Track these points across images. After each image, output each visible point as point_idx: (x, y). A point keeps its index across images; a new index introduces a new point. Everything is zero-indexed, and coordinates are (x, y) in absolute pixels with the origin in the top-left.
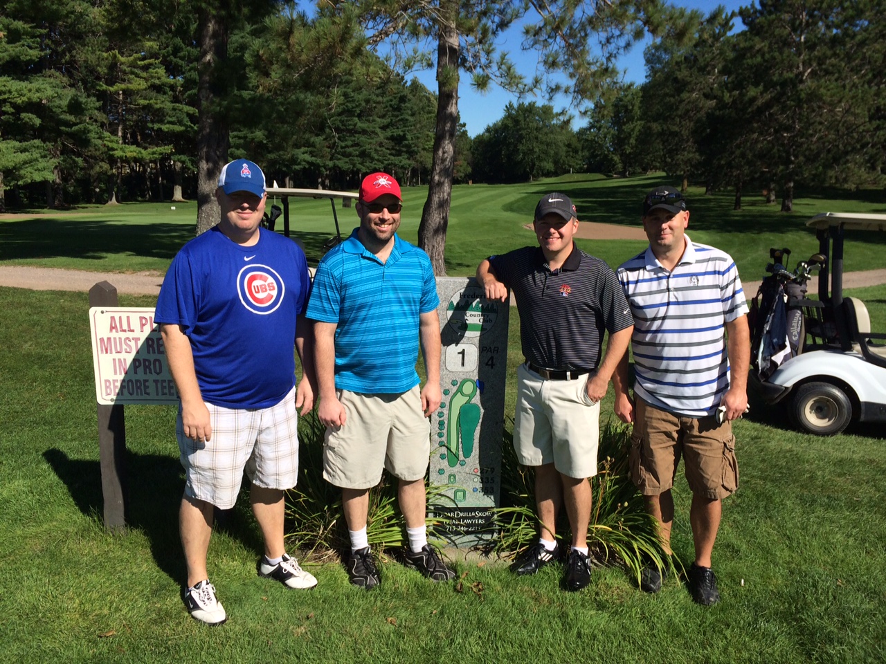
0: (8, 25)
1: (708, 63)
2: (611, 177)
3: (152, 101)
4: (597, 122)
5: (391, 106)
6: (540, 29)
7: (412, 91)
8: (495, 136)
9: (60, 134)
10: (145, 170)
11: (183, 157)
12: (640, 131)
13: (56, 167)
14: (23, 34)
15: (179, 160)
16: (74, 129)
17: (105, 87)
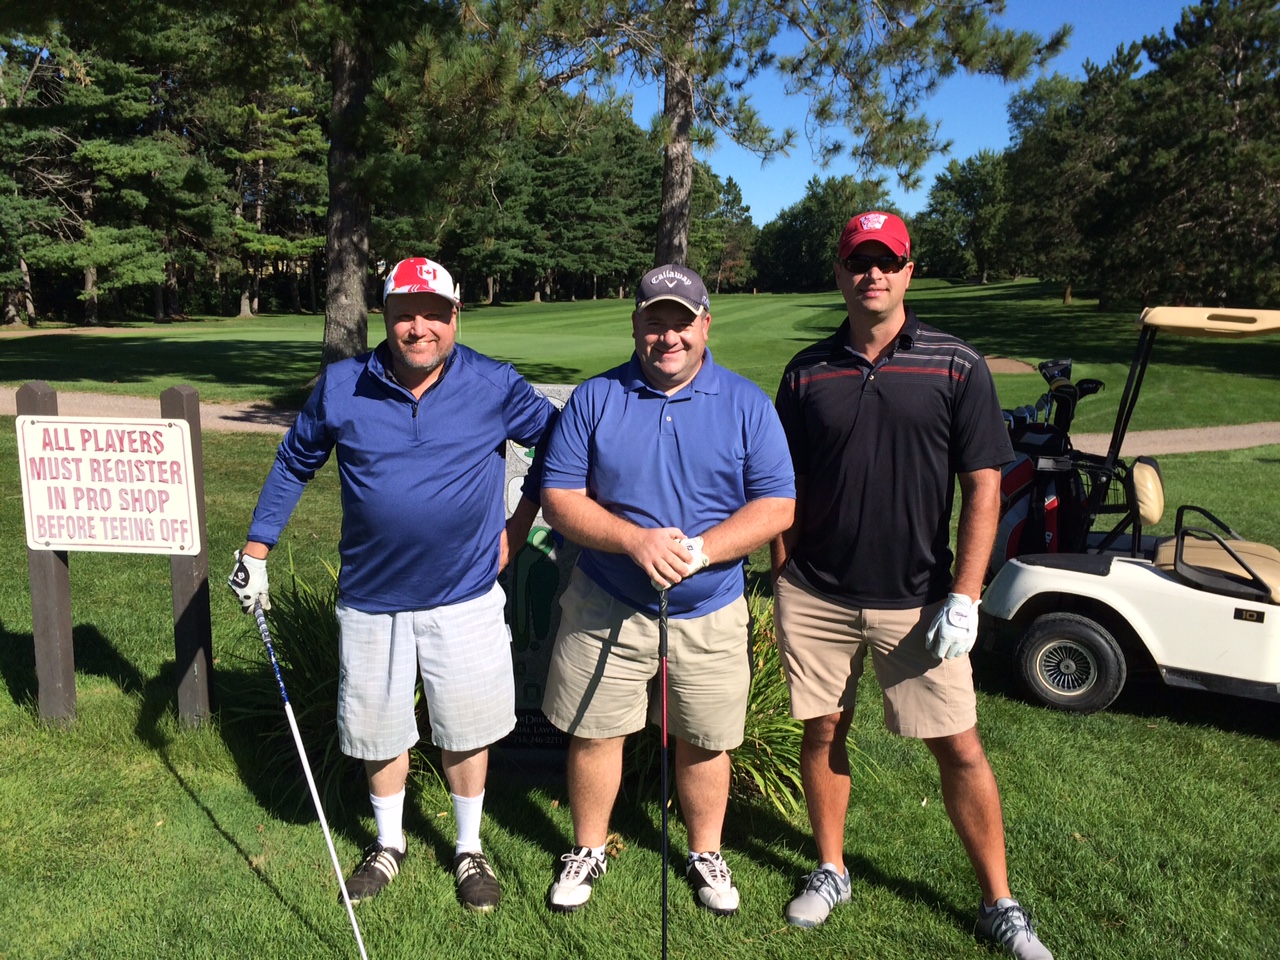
0: (106, 69)
1: (1102, 117)
2: (958, 284)
3: (302, 175)
4: (941, 204)
5: (640, 181)
8: (792, 225)
9: (175, 218)
12: (1004, 216)
13: (167, 266)
14: (127, 82)
16: (193, 211)
17: (236, 154)
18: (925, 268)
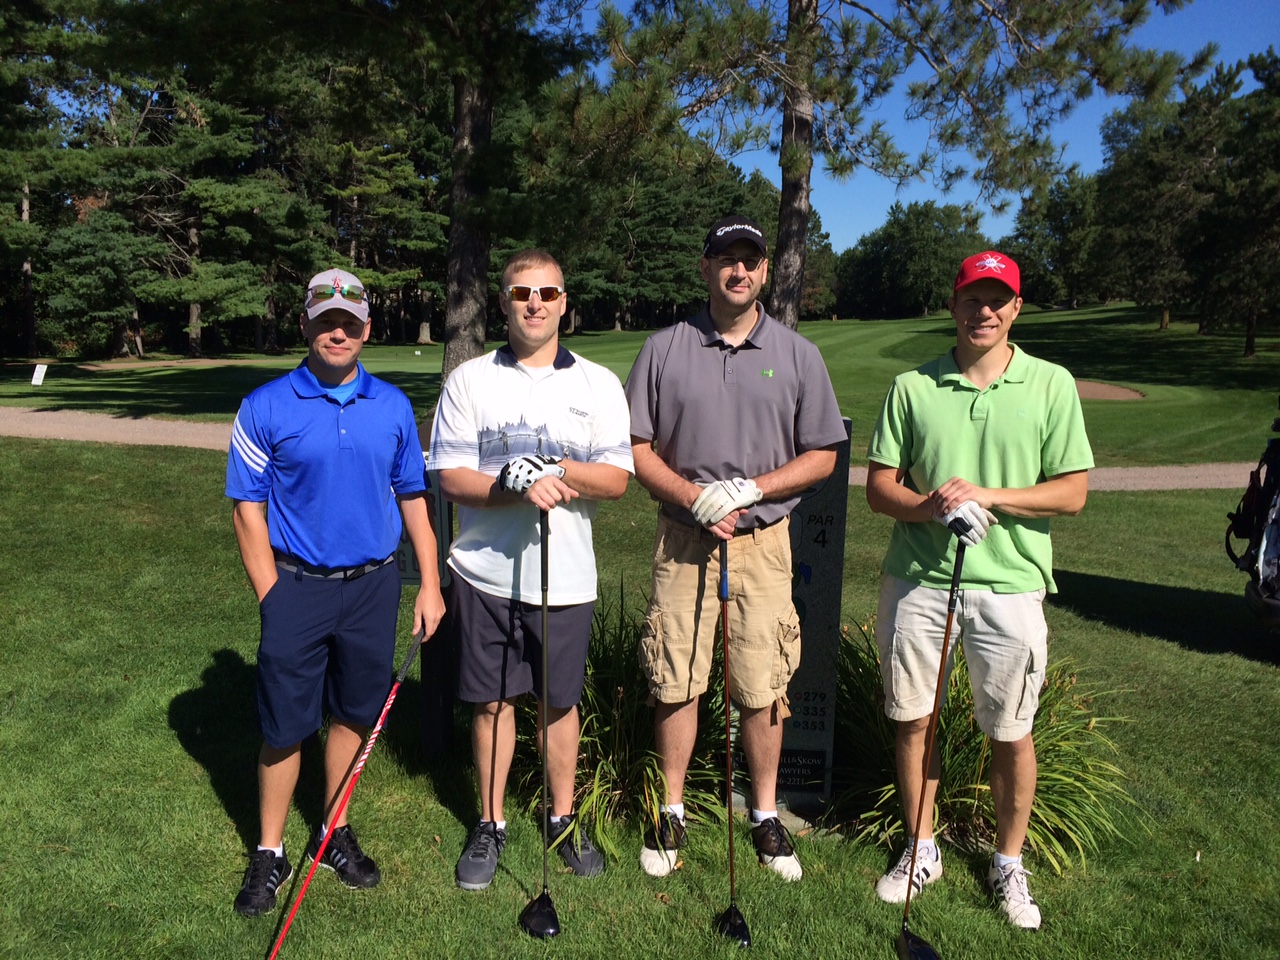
0: (214, 110)
1: (1201, 138)
2: (1048, 309)
3: (396, 210)
4: (1029, 228)
5: (721, 210)
6: (933, 88)
7: (752, 189)
8: (872, 252)
9: (275, 253)
10: (383, 302)
11: (434, 285)
12: (1094, 240)
13: (267, 298)
14: (233, 123)
15: (428, 289)
16: (293, 246)
17: (335, 191)
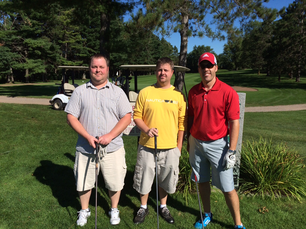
1: (267, 30)
2: (230, 71)
3: (77, 46)
4: (226, 51)
5: (155, 47)
7: (162, 42)
9: (47, 57)
11: (87, 65)
12: (242, 54)
13: (45, 68)
16: (52, 55)
17: (61, 42)
18: (222, 67)
